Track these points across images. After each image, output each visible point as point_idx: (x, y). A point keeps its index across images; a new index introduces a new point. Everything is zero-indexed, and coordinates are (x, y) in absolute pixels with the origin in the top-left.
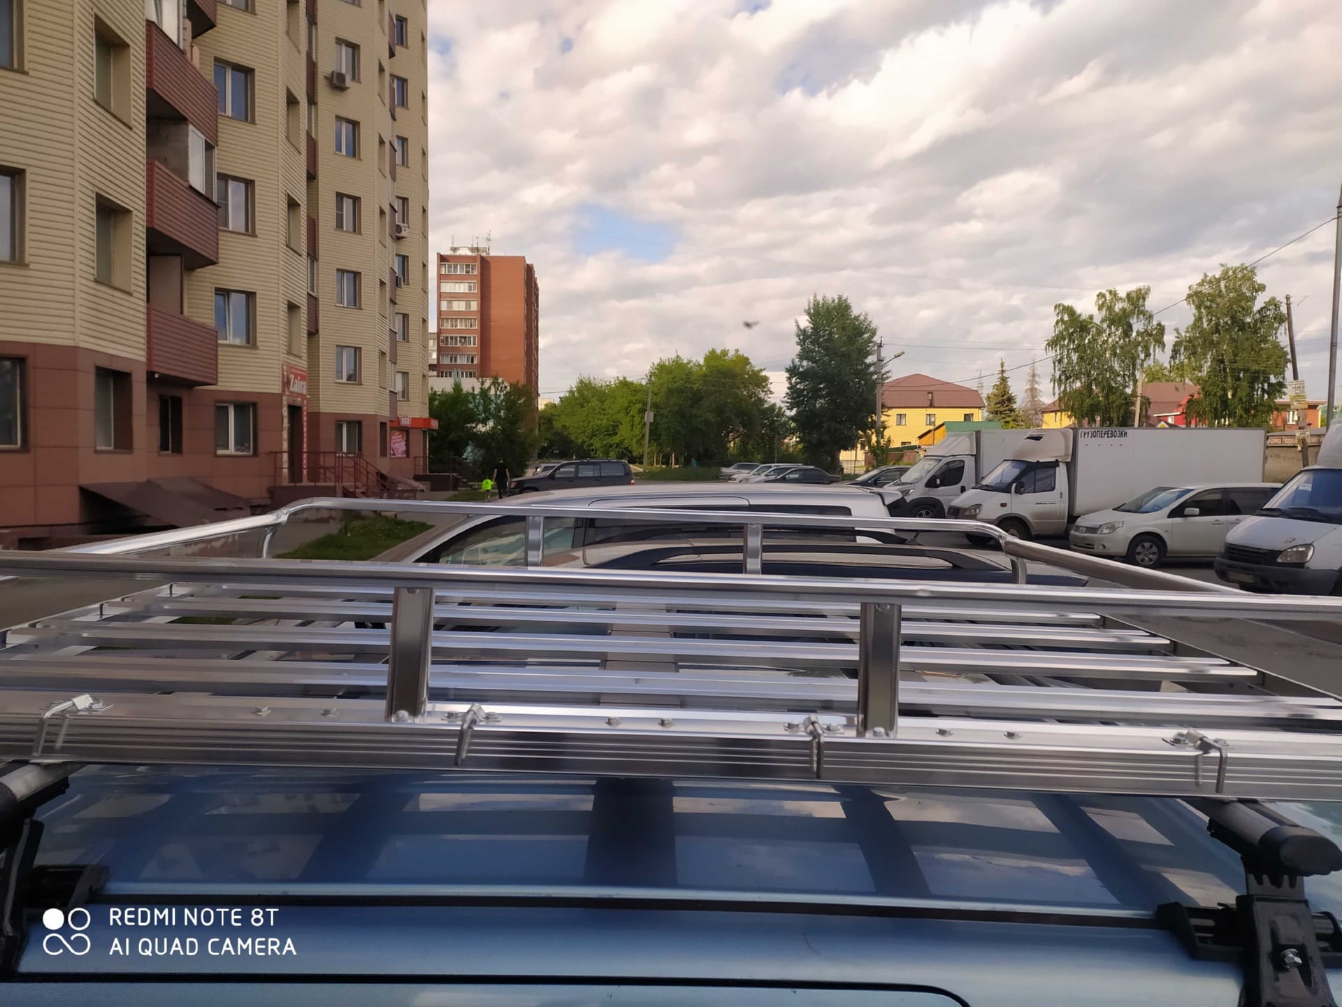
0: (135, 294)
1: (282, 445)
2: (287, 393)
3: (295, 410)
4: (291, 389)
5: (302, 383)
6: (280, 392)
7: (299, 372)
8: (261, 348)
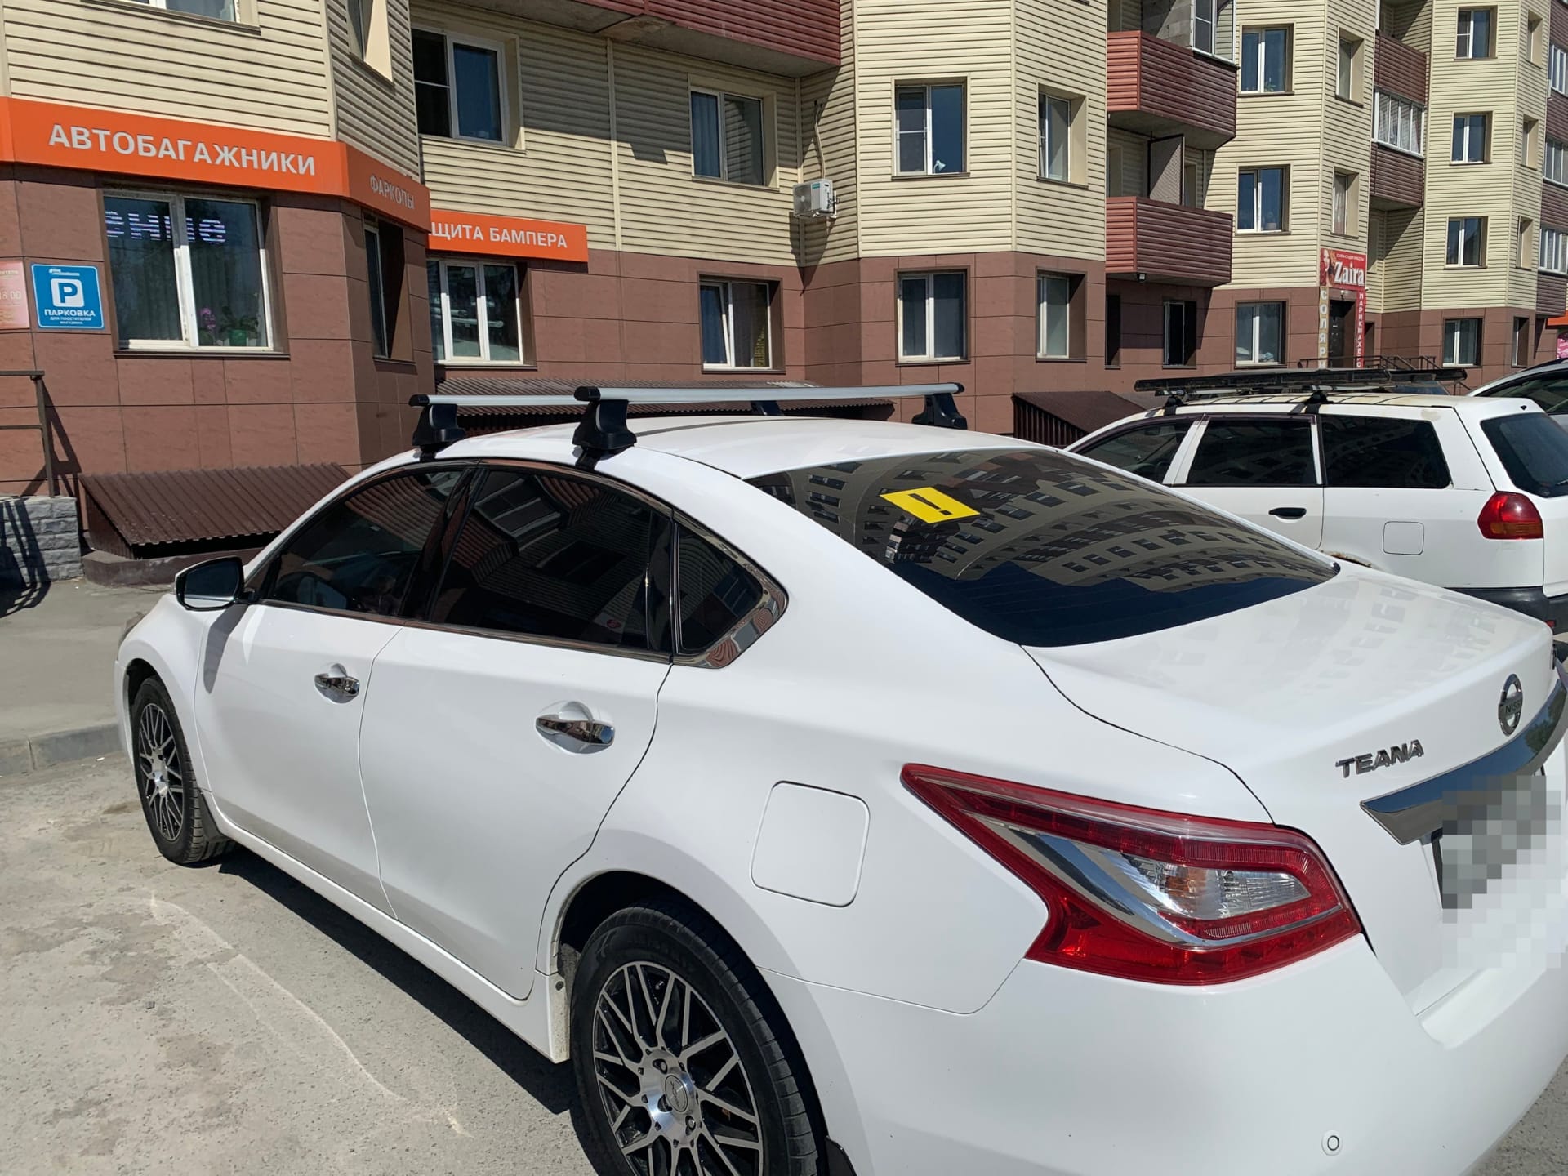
0: (1091, 187)
1: (1317, 352)
2: (1329, 285)
3: (1341, 309)
4: (1337, 280)
5: (1356, 272)
6: (1318, 285)
7: (1351, 258)
8: (1293, 232)
